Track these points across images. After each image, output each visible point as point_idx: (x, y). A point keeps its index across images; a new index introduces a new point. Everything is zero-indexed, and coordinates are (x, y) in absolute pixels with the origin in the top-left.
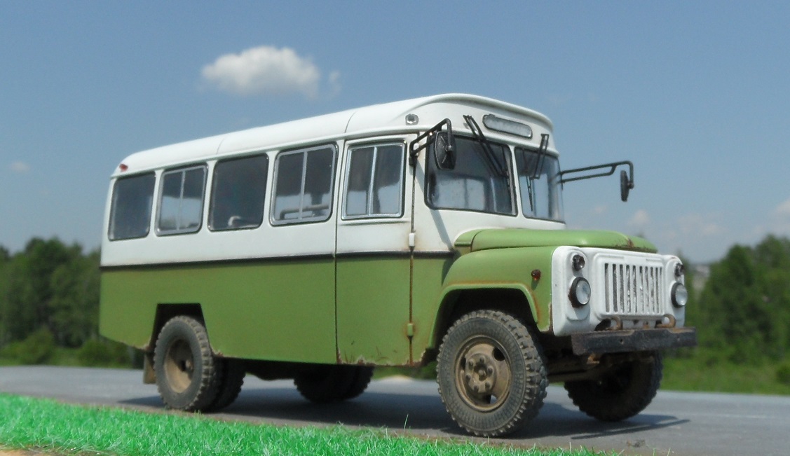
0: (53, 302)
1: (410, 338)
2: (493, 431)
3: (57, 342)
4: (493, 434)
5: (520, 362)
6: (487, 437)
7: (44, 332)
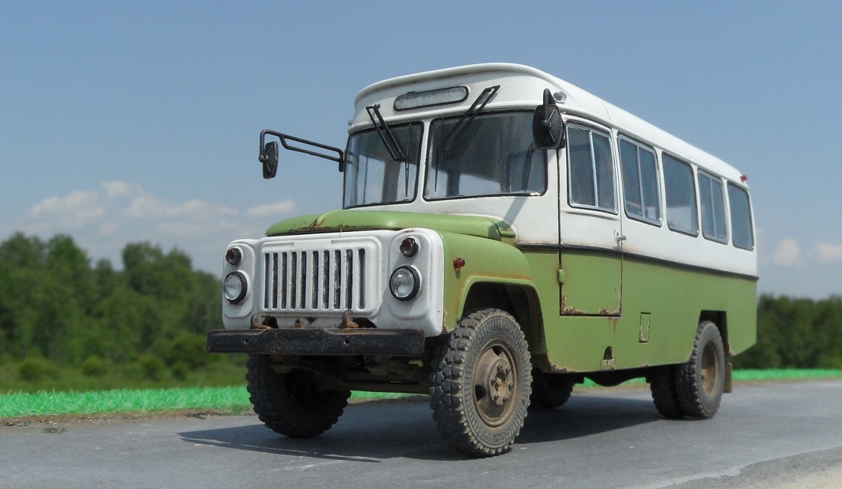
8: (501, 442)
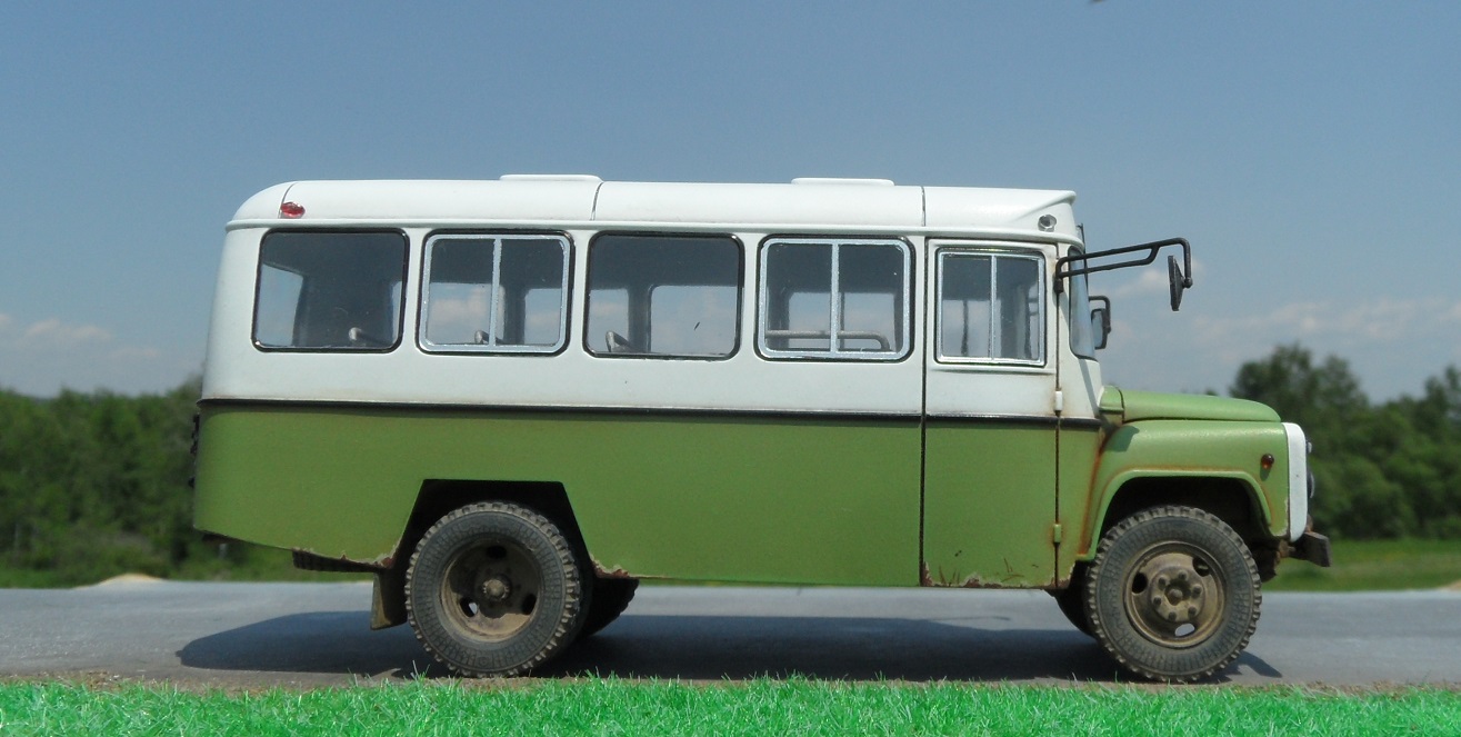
1: (1056, 545)
2: (1194, 675)
4: (1195, 679)
5: (1245, 578)
6: (1167, 682)
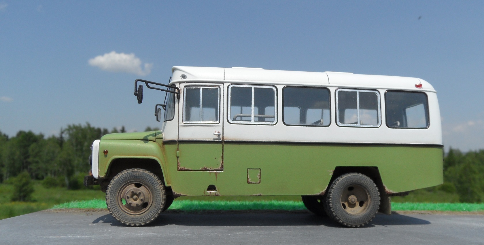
0: (30, 160)
3: (32, 177)
7: (26, 173)
8: (137, 221)
